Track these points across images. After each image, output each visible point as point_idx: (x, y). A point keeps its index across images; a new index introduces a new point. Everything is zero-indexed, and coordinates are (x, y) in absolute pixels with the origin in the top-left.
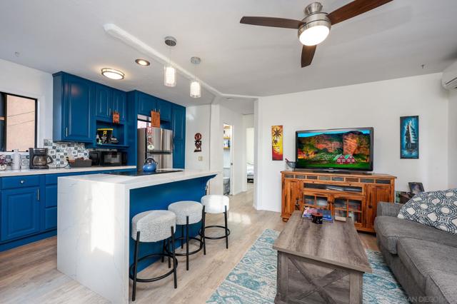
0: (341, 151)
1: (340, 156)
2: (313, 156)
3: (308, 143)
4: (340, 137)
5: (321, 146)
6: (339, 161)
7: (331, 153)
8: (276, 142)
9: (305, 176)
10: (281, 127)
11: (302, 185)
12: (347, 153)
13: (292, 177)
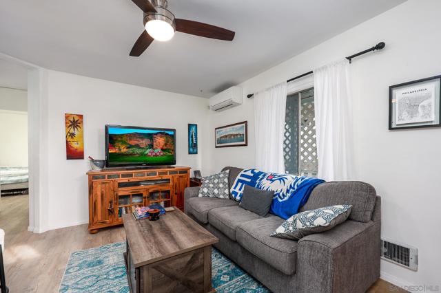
0: (151, 146)
1: (151, 150)
2: (125, 150)
3: (119, 139)
4: (150, 136)
5: (133, 142)
6: (150, 154)
7: (143, 148)
8: (72, 135)
9: (120, 175)
10: (81, 116)
11: (116, 184)
12: (156, 148)
13: (104, 177)
